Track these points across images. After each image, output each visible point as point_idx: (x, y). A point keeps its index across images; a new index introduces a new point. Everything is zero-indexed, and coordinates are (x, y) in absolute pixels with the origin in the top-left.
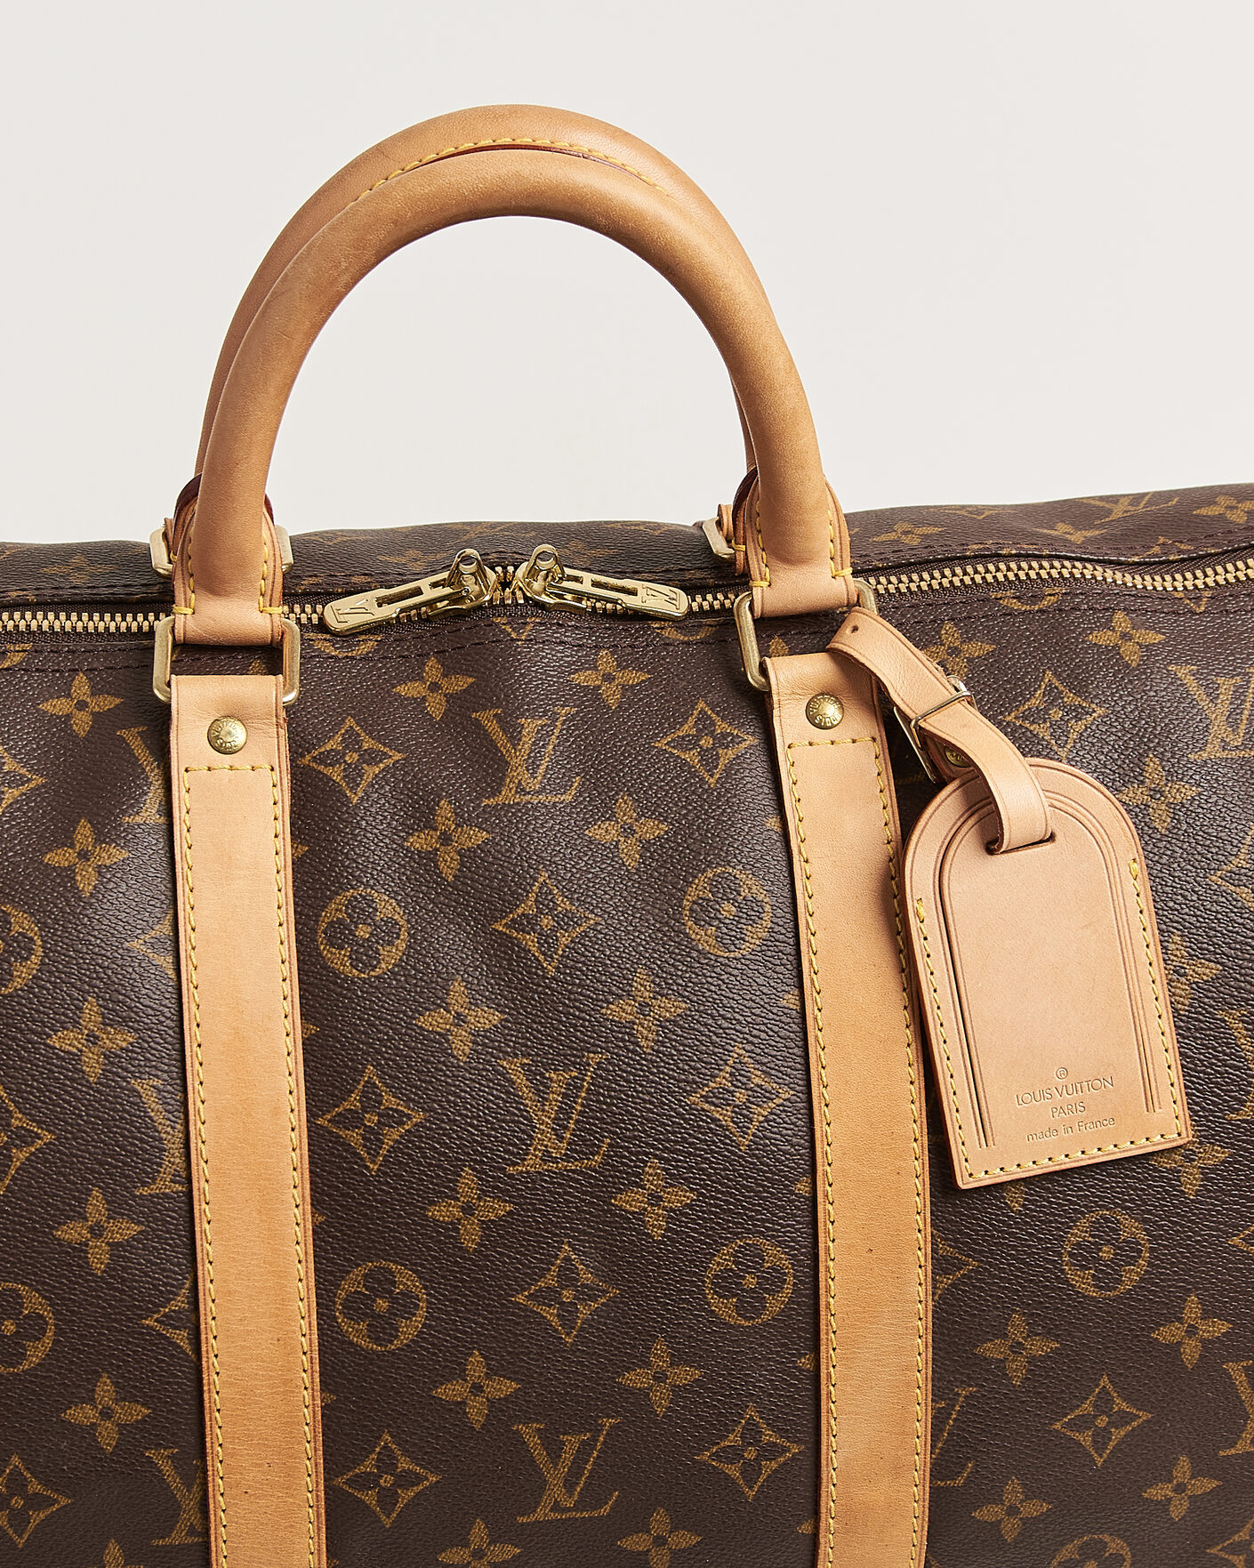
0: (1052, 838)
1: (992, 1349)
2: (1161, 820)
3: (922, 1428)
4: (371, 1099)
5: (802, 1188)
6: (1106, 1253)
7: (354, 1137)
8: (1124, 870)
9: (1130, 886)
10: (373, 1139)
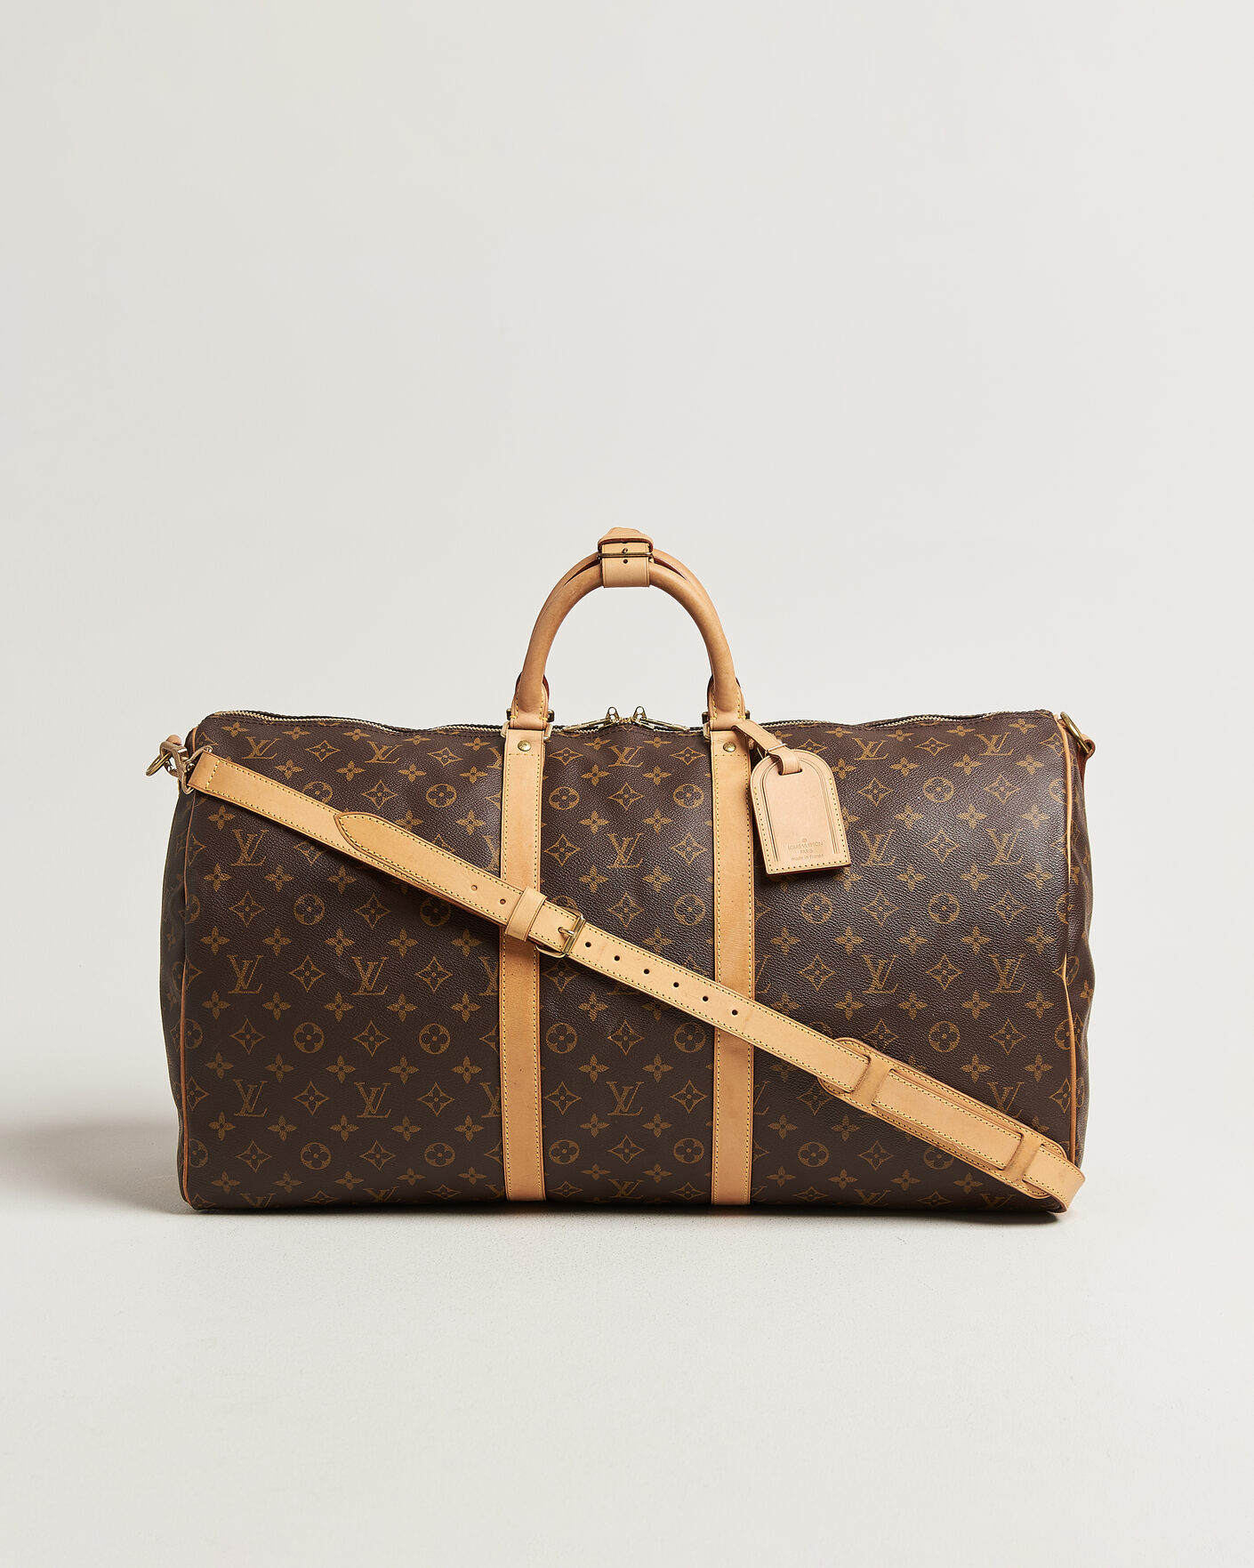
0: (801, 771)
1: (776, 941)
2: (842, 775)
3: (751, 969)
4: (563, 843)
5: (709, 879)
6: (817, 908)
7: (556, 855)
8: (827, 781)
9: (829, 787)
10: (562, 856)
